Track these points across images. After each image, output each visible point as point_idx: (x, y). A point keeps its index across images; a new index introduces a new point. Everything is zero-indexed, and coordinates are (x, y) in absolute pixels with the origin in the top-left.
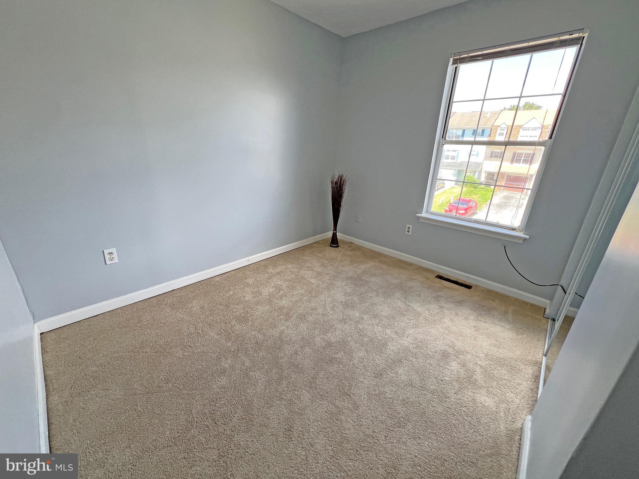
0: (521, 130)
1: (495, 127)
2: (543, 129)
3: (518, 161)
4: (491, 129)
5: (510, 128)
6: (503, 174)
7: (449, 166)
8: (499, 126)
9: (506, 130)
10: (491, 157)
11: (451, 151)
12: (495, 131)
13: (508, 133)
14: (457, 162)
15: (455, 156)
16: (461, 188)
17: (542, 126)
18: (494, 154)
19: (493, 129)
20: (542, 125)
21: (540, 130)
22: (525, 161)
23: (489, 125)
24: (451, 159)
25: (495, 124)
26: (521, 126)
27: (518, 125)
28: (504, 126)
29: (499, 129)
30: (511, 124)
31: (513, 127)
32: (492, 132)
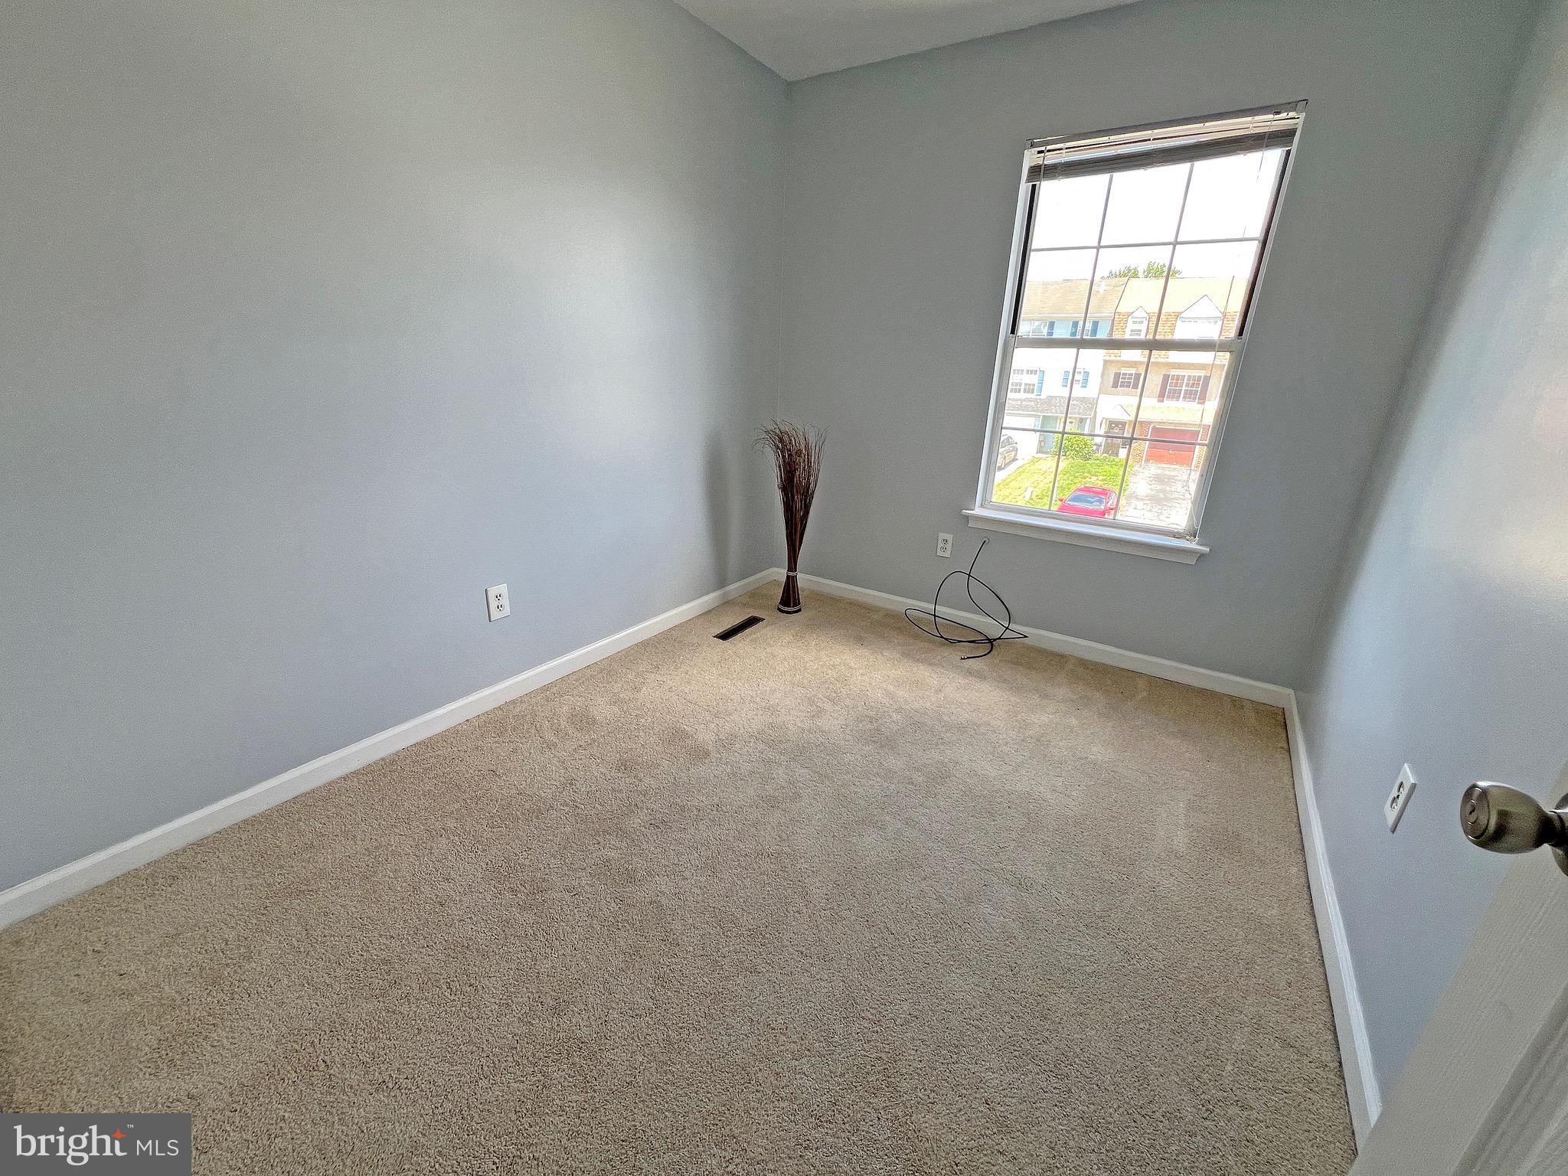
0: (1179, 322)
1: (1121, 317)
2: (1225, 322)
3: (1175, 395)
4: (1113, 320)
5: (1154, 319)
6: (1145, 424)
7: (1022, 409)
8: (1129, 314)
9: (1146, 323)
10: (1115, 385)
11: (1025, 372)
12: (1122, 325)
13: (1150, 331)
14: (1040, 399)
15: (1034, 385)
16: (1056, 461)
17: (1224, 314)
18: (1120, 380)
19: (1118, 319)
20: (1222, 311)
21: (1220, 323)
22: (1190, 396)
23: (1107, 312)
24: (1025, 391)
25: (1121, 309)
26: (1177, 315)
27: (1171, 311)
28: (1140, 314)
29: (1130, 321)
30: (1157, 311)
31: (1162, 317)
32: (1115, 328)
